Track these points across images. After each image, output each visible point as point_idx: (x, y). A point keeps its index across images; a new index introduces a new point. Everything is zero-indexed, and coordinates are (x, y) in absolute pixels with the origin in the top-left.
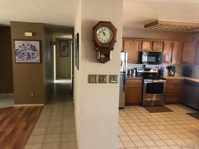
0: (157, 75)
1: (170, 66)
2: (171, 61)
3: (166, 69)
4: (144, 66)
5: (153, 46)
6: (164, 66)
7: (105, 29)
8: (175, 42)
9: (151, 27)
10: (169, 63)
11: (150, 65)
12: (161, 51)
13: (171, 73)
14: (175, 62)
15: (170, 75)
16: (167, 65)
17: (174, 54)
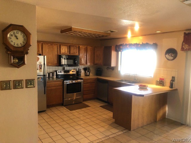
0: (76, 76)
1: (86, 68)
2: (86, 63)
3: (82, 70)
4: (64, 68)
5: (70, 50)
6: (81, 67)
7: (17, 33)
8: (88, 47)
9: (67, 33)
10: (85, 65)
11: (69, 67)
12: (77, 54)
13: (87, 73)
14: (89, 64)
15: (86, 75)
16: (83, 67)
17: (88, 57)
